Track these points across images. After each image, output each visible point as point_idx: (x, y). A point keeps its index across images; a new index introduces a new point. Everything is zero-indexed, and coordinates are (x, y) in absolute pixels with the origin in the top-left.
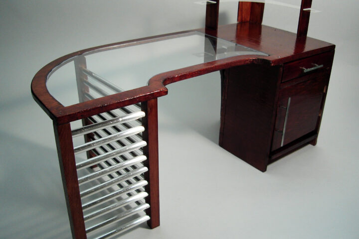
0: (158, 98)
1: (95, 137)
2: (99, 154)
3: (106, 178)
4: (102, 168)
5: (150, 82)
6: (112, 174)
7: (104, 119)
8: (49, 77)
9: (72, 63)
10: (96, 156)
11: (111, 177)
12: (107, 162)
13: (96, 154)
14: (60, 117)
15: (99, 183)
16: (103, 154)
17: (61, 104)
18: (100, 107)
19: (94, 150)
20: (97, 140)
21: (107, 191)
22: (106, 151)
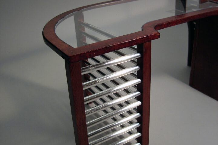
0: (152, 41)
1: (91, 78)
2: (94, 93)
3: (101, 113)
4: (97, 104)
5: (143, 28)
6: (106, 110)
7: (98, 61)
8: (57, 26)
9: (72, 17)
10: (91, 94)
11: (106, 112)
12: (102, 99)
13: (91, 93)
14: (71, 57)
15: (96, 117)
16: (98, 93)
17: (70, 46)
18: (105, 47)
19: (90, 89)
20: (92, 80)
21: (103, 124)
22: (101, 90)
